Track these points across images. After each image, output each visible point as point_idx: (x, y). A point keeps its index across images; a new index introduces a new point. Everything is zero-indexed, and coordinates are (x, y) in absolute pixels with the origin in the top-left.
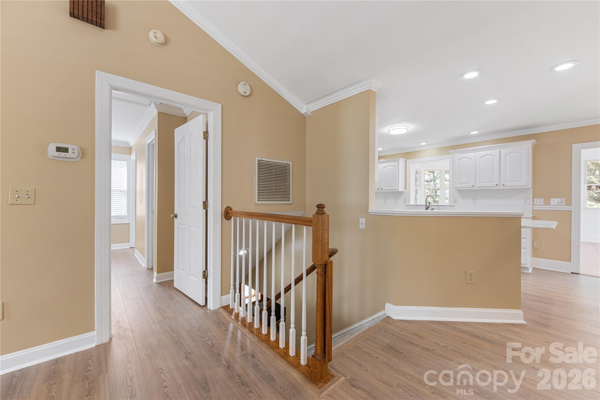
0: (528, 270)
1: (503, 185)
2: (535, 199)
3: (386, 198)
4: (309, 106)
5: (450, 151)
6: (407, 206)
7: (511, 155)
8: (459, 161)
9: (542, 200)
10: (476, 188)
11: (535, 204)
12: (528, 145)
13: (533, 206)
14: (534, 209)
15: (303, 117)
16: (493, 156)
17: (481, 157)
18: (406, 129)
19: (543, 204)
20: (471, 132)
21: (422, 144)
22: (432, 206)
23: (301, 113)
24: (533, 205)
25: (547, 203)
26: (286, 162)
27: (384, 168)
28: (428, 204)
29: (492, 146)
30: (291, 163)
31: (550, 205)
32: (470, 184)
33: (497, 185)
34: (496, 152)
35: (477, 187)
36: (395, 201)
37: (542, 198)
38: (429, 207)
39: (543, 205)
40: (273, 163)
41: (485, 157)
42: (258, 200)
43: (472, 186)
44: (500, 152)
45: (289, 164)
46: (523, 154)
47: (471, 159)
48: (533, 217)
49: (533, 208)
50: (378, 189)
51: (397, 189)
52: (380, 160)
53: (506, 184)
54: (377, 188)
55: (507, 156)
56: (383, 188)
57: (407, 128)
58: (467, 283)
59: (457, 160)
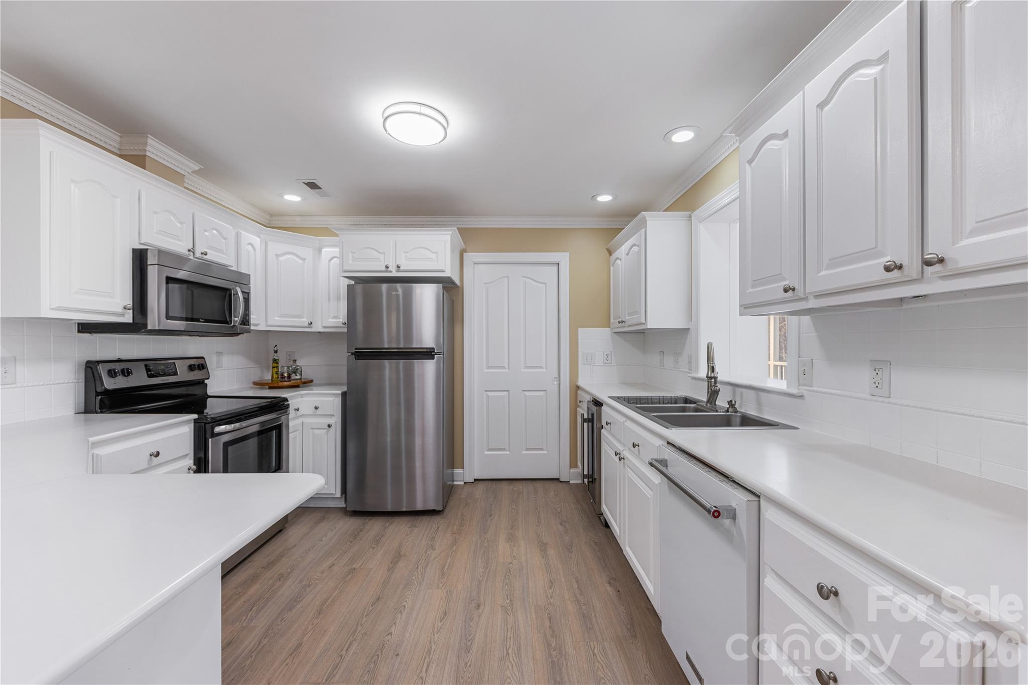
3: (663, 353)
8: (754, 164)
10: (809, 304)
27: (628, 257)
32: (784, 279)
33: (896, 268)
35: (815, 296)
36: (675, 361)
38: (717, 391)
43: (788, 290)
47: (786, 133)
50: (619, 322)
51: (643, 321)
52: (623, 230)
56: (627, 318)
59: (747, 165)
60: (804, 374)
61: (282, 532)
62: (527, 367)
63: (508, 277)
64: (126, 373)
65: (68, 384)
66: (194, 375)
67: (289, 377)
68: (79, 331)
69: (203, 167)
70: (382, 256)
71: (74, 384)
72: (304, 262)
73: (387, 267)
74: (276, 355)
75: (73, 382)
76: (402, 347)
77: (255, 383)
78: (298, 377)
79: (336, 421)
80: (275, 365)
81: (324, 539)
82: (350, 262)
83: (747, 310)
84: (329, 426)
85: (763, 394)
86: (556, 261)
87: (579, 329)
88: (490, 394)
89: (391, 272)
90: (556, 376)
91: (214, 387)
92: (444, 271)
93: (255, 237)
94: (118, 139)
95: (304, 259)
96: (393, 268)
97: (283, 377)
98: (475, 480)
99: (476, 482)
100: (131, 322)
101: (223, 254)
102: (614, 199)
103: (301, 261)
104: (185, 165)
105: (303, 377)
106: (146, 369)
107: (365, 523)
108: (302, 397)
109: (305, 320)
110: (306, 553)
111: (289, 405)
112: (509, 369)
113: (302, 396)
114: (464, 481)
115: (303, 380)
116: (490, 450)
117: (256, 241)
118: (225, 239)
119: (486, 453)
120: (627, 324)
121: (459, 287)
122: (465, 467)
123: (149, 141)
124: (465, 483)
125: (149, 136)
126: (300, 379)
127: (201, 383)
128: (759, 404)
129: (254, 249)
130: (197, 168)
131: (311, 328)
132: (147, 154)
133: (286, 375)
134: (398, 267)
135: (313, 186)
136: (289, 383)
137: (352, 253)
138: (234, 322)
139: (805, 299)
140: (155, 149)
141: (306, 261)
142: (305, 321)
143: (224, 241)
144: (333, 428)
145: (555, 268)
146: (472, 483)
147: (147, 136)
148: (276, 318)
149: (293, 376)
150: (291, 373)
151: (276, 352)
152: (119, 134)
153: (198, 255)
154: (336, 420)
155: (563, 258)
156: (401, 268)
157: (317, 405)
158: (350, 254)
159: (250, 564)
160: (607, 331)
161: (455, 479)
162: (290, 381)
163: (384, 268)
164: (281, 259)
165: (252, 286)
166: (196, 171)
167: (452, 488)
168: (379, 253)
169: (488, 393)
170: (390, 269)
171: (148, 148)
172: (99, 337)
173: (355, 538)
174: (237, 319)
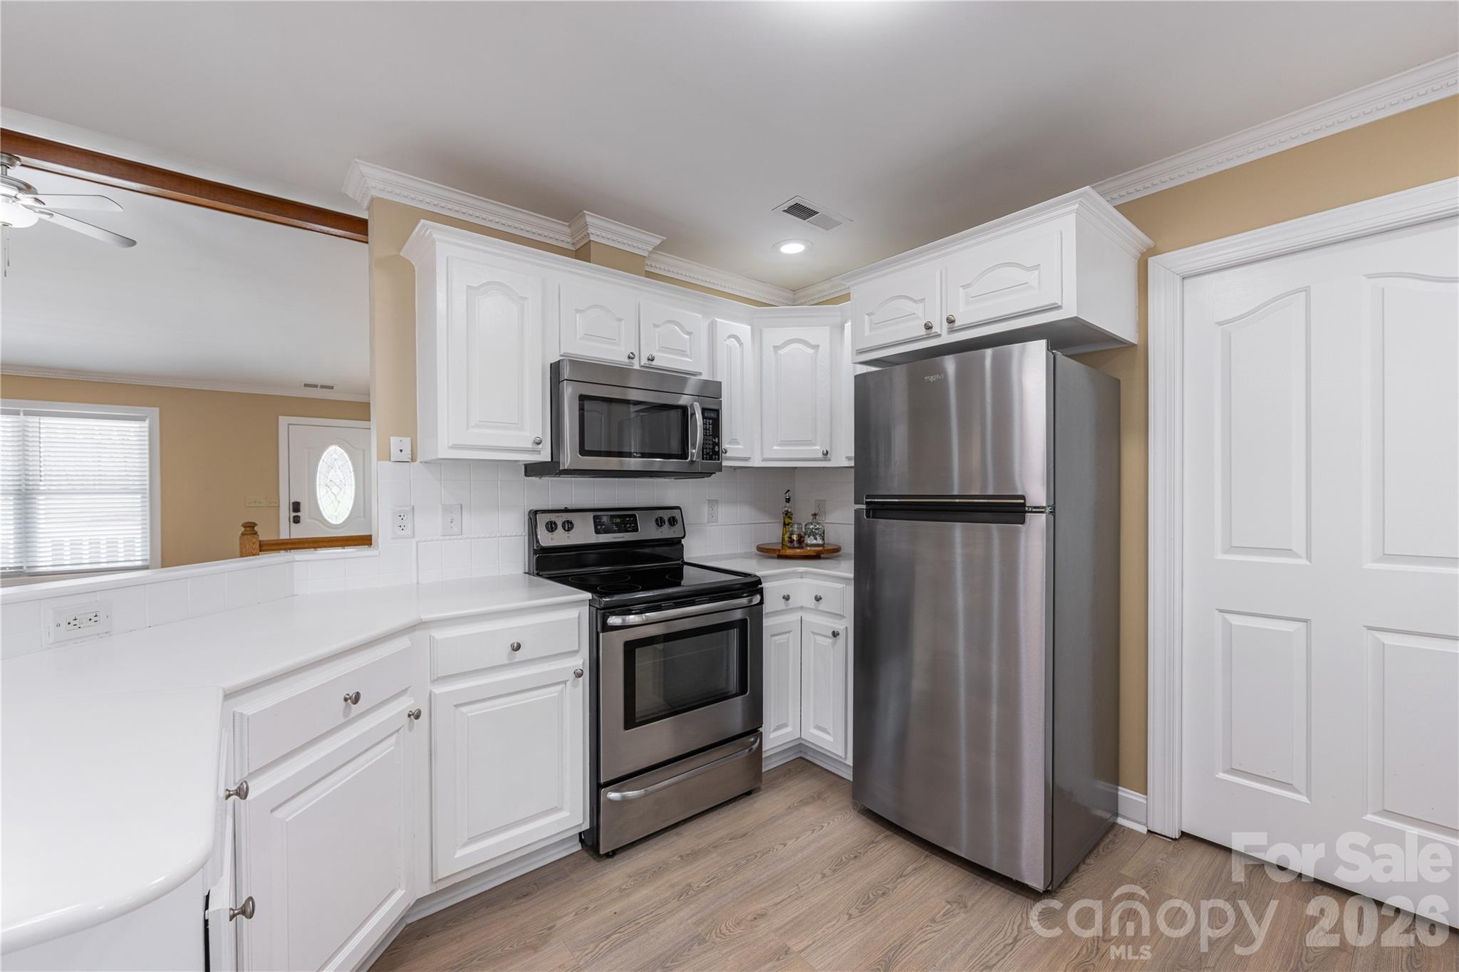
61: (752, 796)
63: (1307, 290)
64: (568, 526)
65: (517, 537)
66: (662, 532)
67: (801, 540)
68: (527, 474)
69: (665, 238)
70: (921, 306)
71: (522, 537)
72: (817, 351)
73: (928, 327)
74: (788, 505)
75: (521, 536)
76: (990, 492)
77: (760, 549)
78: (820, 542)
79: (846, 628)
80: (787, 520)
81: (790, 843)
82: (867, 333)
84: (835, 634)
88: (1235, 620)
89: (939, 335)
91: (694, 550)
92: (1056, 307)
93: (743, 326)
94: (568, 230)
95: (816, 347)
96: (940, 327)
97: (791, 541)
98: (1183, 834)
99: (1184, 842)
100: (550, 460)
101: (687, 356)
103: (811, 351)
104: (640, 242)
105: (826, 541)
106: (595, 522)
107: (873, 842)
108: (801, 577)
109: (818, 448)
110: (748, 860)
111: (762, 588)
112: (1309, 558)
113: (802, 575)
114: (1146, 825)
115: (827, 547)
116: (1233, 771)
117: (744, 330)
118: (689, 333)
119: (1221, 775)
121: (1133, 345)
122: (1148, 793)
123: (589, 219)
124: (1149, 831)
125: (585, 212)
126: (822, 545)
127: (676, 543)
129: (741, 344)
130: (658, 242)
131: (830, 460)
132: (591, 239)
133: (795, 537)
134: (950, 321)
135: (800, 211)
136: (799, 550)
137: (868, 315)
138: (691, 455)
140: (600, 229)
141: (820, 349)
142: (817, 450)
143: (688, 337)
144: (842, 637)
146: (1176, 839)
147: (584, 213)
148: (775, 448)
149: (810, 540)
150: (802, 534)
151: (788, 500)
152: (567, 224)
153: (644, 361)
154: (846, 625)
156: (957, 324)
157: (820, 594)
158: (866, 316)
159: (676, 838)
161: (1120, 811)
162: (802, 548)
163: (923, 332)
164: (781, 352)
165: (724, 399)
166: (659, 245)
167: (1107, 833)
168: (916, 302)
169: (1227, 616)
170: (936, 329)
171: (590, 230)
172: (551, 481)
173: (835, 871)
174: (694, 451)
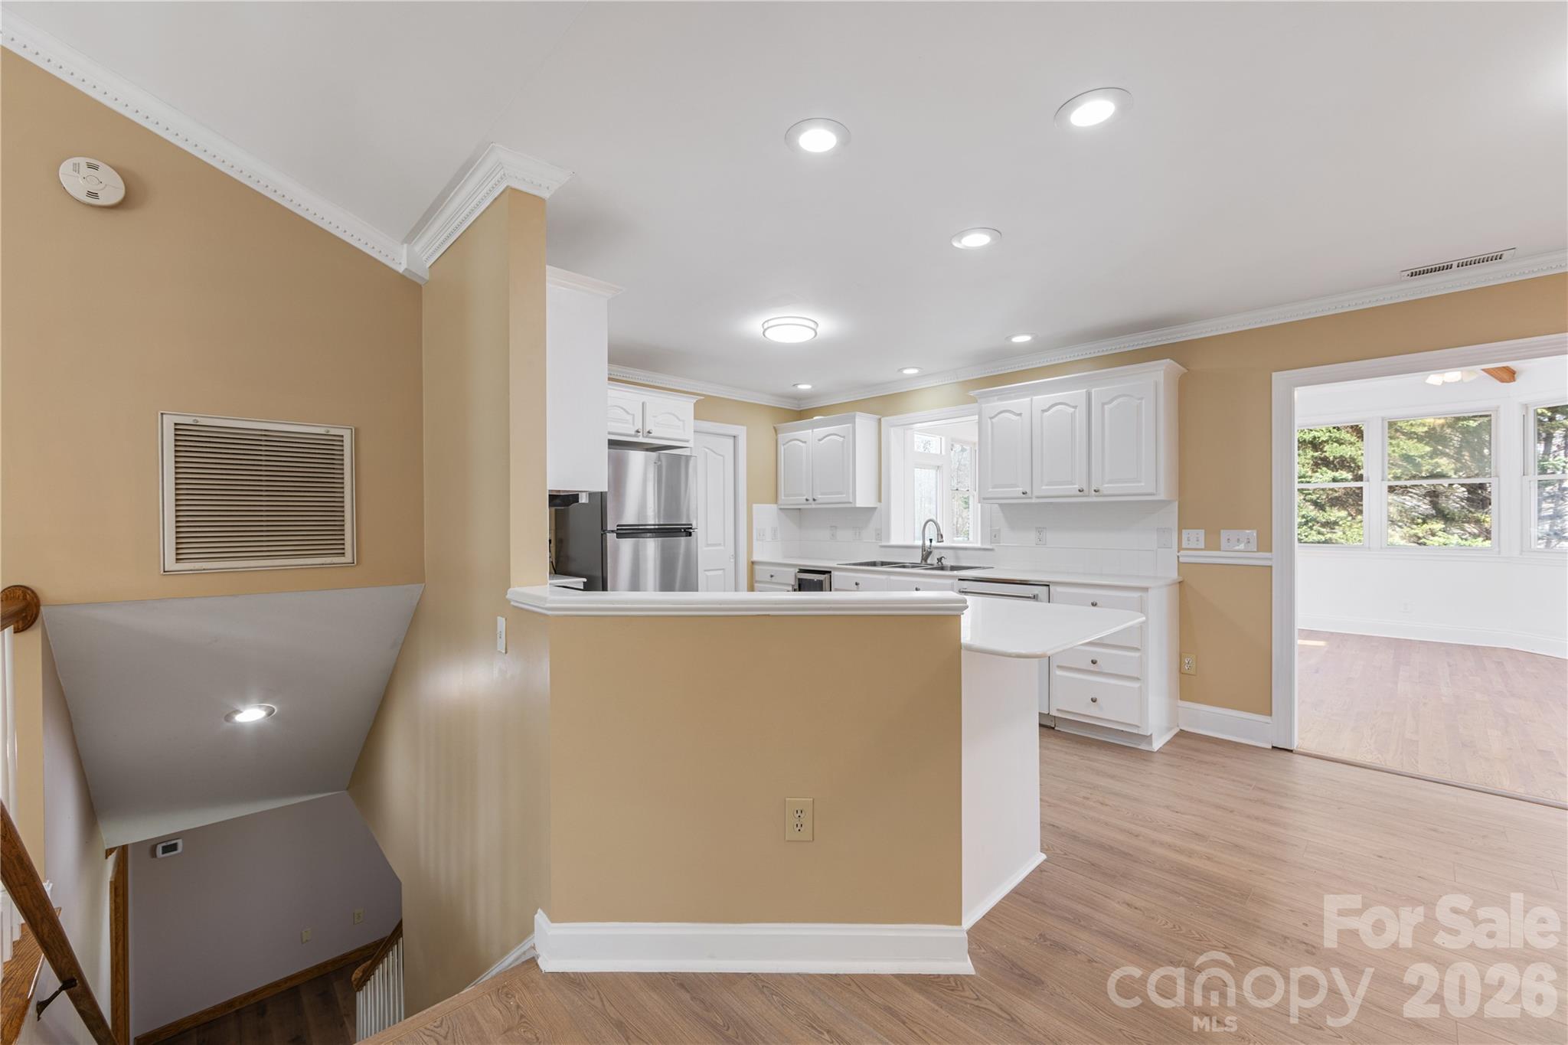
0: (1150, 743)
1: (1095, 491)
2: (1184, 531)
3: (836, 527)
4: (417, 248)
5: (972, 393)
6: (883, 549)
7: (1115, 403)
8: (993, 420)
9: (1202, 532)
10: (1034, 501)
11: (1184, 546)
12: (1157, 375)
13: (1178, 552)
14: (1181, 560)
15: (408, 288)
16: (1073, 407)
17: (1044, 411)
18: (809, 327)
19: (1203, 547)
20: (1014, 336)
21: (908, 372)
22: (942, 551)
23: (397, 272)
24: (1180, 549)
25: (1212, 544)
26: (322, 431)
27: (821, 442)
28: (928, 543)
29: (1072, 377)
30: (347, 435)
31: (1219, 550)
32: (1018, 487)
33: (1083, 491)
34: (1078, 394)
35: (1038, 497)
36: (856, 534)
37: (1199, 529)
38: (930, 553)
39: (1201, 549)
40: (261, 435)
41: (1054, 409)
42: (177, 559)
43: (1024, 493)
44: (1089, 396)
45: (342, 436)
46: (1143, 401)
47: (1020, 415)
48: (1180, 582)
49: (1178, 557)
50: (807, 500)
51: (851, 500)
52: (815, 418)
53: (1107, 488)
54: (805, 498)
55: (1106, 406)
56: (819, 497)
57: (812, 325)
58: (787, 839)
59: (989, 420)
60: (995, 536)
62: (708, 545)
70: (631, 418)
73: (638, 431)
83: (985, 501)
85: (961, 552)
86: (734, 433)
87: (754, 505)
89: (639, 437)
90: (733, 553)
92: (689, 441)
96: (642, 433)
102: (813, 387)
120: (816, 502)
128: (957, 558)
134: (649, 433)
139: (1031, 498)
145: (731, 441)
155: (741, 431)
156: (652, 435)
160: (774, 506)
163: (633, 433)
168: (628, 414)
170: (639, 434)
